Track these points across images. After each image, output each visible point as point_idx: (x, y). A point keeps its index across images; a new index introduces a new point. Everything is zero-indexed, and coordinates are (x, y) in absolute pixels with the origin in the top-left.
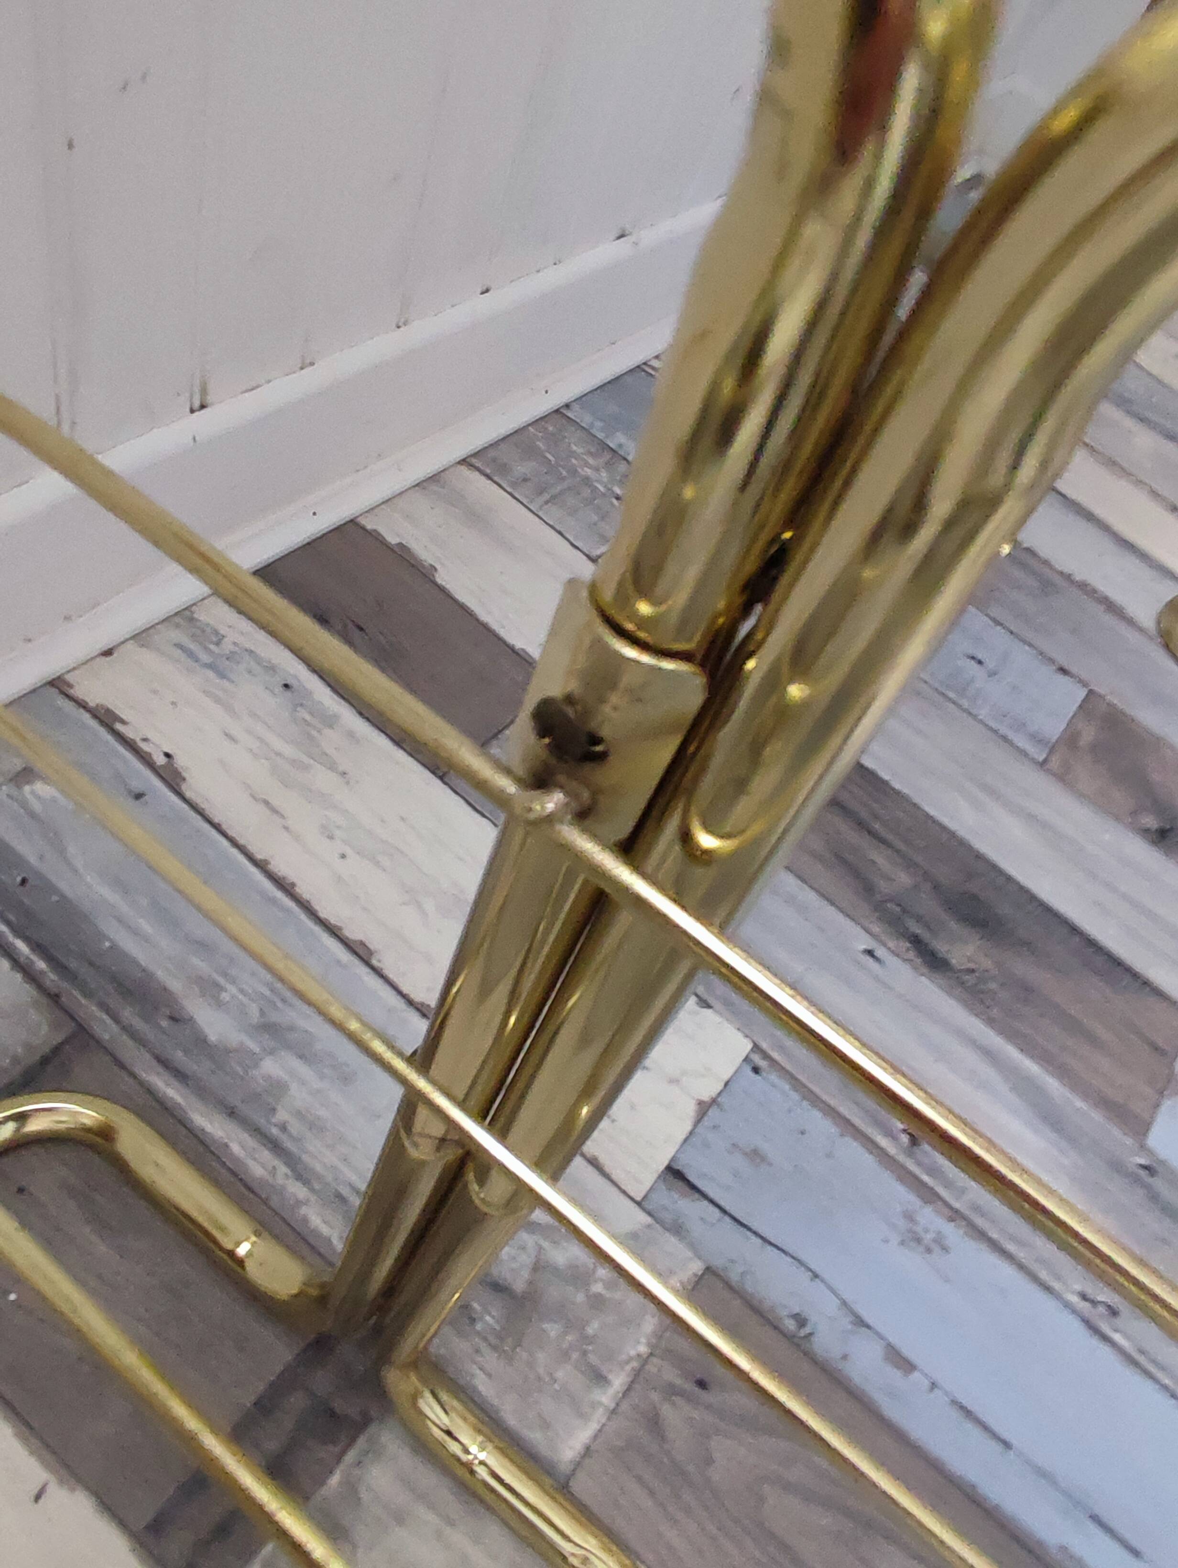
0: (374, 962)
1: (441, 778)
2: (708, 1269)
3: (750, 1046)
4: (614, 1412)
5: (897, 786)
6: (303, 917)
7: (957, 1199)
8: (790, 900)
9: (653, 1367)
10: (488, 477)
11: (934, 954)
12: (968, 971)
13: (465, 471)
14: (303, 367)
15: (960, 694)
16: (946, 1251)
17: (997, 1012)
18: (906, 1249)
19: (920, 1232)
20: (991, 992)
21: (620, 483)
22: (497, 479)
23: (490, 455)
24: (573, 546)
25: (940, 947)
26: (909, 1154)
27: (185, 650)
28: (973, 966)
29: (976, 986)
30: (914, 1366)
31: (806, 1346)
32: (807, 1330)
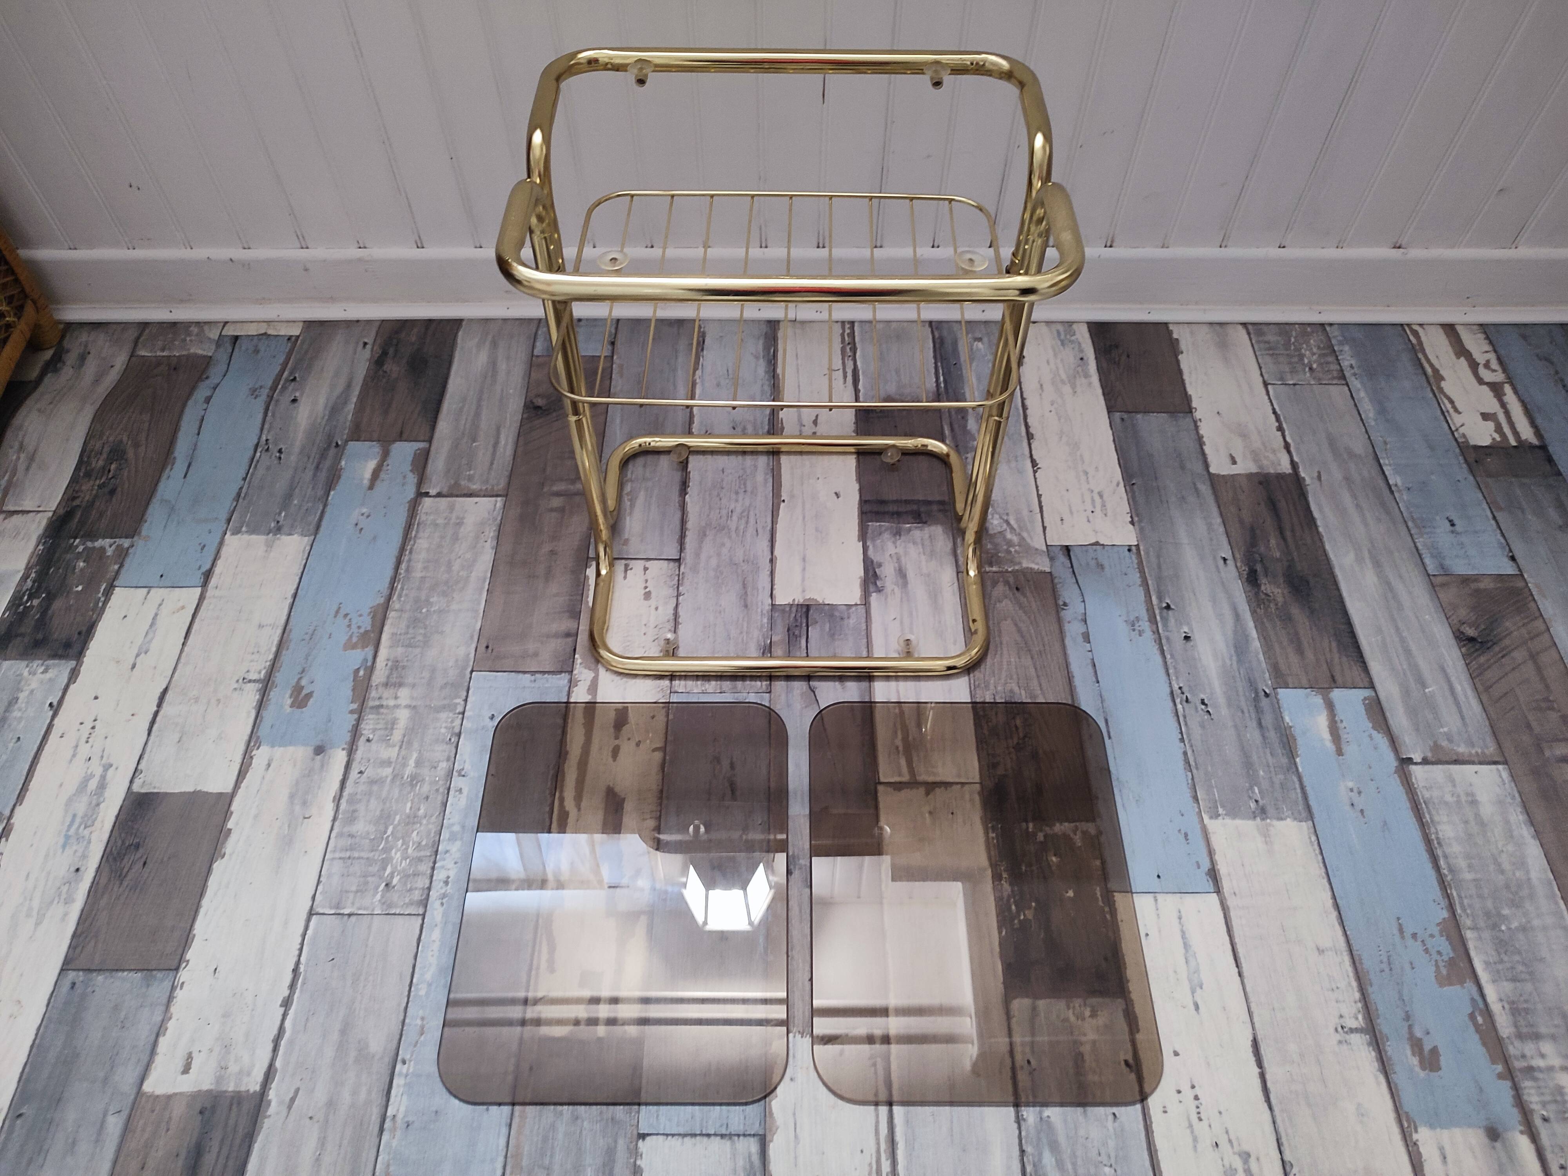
0: (1031, 441)
1: (1109, 412)
2: (1050, 573)
3: (1136, 543)
4: (987, 572)
5: (1321, 529)
6: (1022, 418)
7: (1164, 630)
8: (1210, 526)
9: (1008, 575)
10: (1249, 334)
11: (1256, 580)
12: (1267, 595)
13: (1240, 327)
14: (1162, 247)
15: (1417, 527)
16: (1140, 635)
17: (1261, 612)
18: (1125, 624)
19: (1137, 625)
20: (1269, 606)
21: (1320, 364)
22: (1252, 336)
23: (1260, 327)
24: (1262, 375)
25: (1263, 580)
26: (1161, 609)
27: (1058, 333)
28: (1271, 594)
29: (1263, 599)
30: (1090, 643)
31: (1060, 610)
32: (1065, 608)
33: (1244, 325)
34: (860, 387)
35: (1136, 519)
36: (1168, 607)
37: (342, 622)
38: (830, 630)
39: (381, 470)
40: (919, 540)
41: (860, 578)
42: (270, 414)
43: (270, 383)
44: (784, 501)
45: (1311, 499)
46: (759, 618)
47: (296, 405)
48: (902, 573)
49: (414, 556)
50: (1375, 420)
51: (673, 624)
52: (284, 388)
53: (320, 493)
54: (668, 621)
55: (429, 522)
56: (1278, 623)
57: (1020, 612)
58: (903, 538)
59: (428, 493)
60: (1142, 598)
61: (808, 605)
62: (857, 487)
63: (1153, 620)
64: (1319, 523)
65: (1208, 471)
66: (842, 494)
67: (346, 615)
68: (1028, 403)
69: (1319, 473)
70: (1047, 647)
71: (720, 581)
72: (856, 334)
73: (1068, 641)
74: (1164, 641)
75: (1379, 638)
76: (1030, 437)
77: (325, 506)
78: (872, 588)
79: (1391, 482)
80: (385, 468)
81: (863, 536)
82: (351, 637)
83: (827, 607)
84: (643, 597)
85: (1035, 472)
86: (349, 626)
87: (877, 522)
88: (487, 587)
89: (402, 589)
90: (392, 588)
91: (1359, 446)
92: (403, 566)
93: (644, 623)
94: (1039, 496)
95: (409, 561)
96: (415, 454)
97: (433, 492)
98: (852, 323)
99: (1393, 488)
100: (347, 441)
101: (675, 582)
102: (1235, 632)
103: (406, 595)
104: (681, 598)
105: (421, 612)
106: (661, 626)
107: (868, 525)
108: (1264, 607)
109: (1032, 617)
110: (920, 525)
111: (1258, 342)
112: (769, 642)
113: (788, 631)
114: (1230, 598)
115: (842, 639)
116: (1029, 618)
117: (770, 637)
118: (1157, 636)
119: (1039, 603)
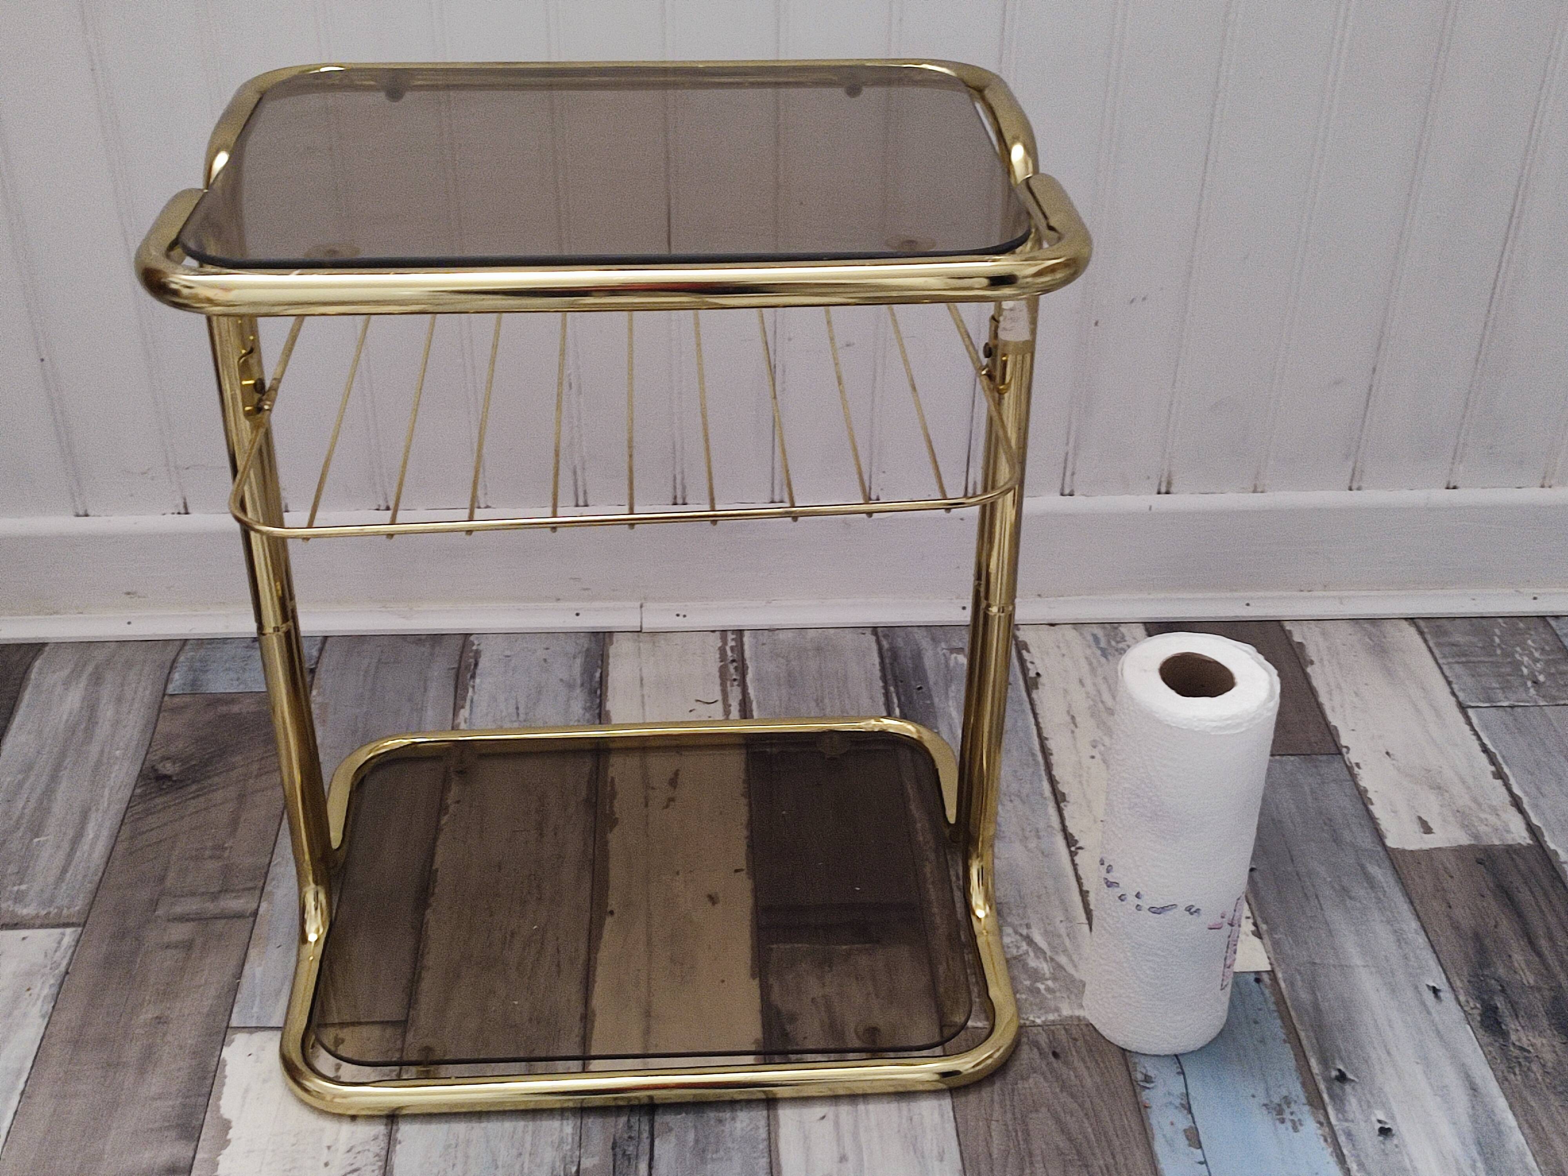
0: (1062, 805)
3: (1269, 968)
6: (1042, 768)
7: (1339, 1120)
9: (1035, 1030)
10: (1421, 633)
11: (1499, 1023)
12: (1522, 1049)
13: (1405, 624)
14: (1255, 491)
16: (1295, 1129)
17: (1517, 1079)
18: (1264, 1108)
19: (1287, 1111)
20: (1529, 1069)
21: (1550, 676)
22: (1428, 637)
23: (1439, 622)
24: (1453, 694)
25: (1511, 1024)
26: (1328, 1080)
27: (1096, 639)
28: (1530, 1048)
29: (1516, 1058)
30: (1201, 1147)
31: (1138, 1089)
32: (1148, 1085)
33: (1411, 620)
35: (1263, 927)
36: (1342, 1077)
38: (697, 1141)
40: (866, 973)
44: (612, 913)
56: (1552, 1097)
57: (1064, 1097)
58: (836, 969)
60: (1292, 1063)
63: (1316, 1102)
65: (1384, 845)
66: (721, 898)
68: (1051, 744)
70: (1120, 1159)
72: (746, 647)
73: (1159, 1147)
74: (1342, 1139)
76: (1059, 798)
81: (761, 968)
85: (1073, 854)
87: (787, 943)
88: (21, 1086)
94: (1084, 894)
98: (740, 633)
102: (1474, 1119)
106: (360, 1149)
107: (772, 949)
108: (1520, 1070)
109: (1088, 1105)
110: (867, 946)
111: (1438, 645)
112: (574, 1169)
113: (613, 1148)
114: (1455, 1057)
115: (721, 1159)
116: (1081, 1106)
117: (576, 1160)
118: (1327, 1129)
119: (1098, 1079)
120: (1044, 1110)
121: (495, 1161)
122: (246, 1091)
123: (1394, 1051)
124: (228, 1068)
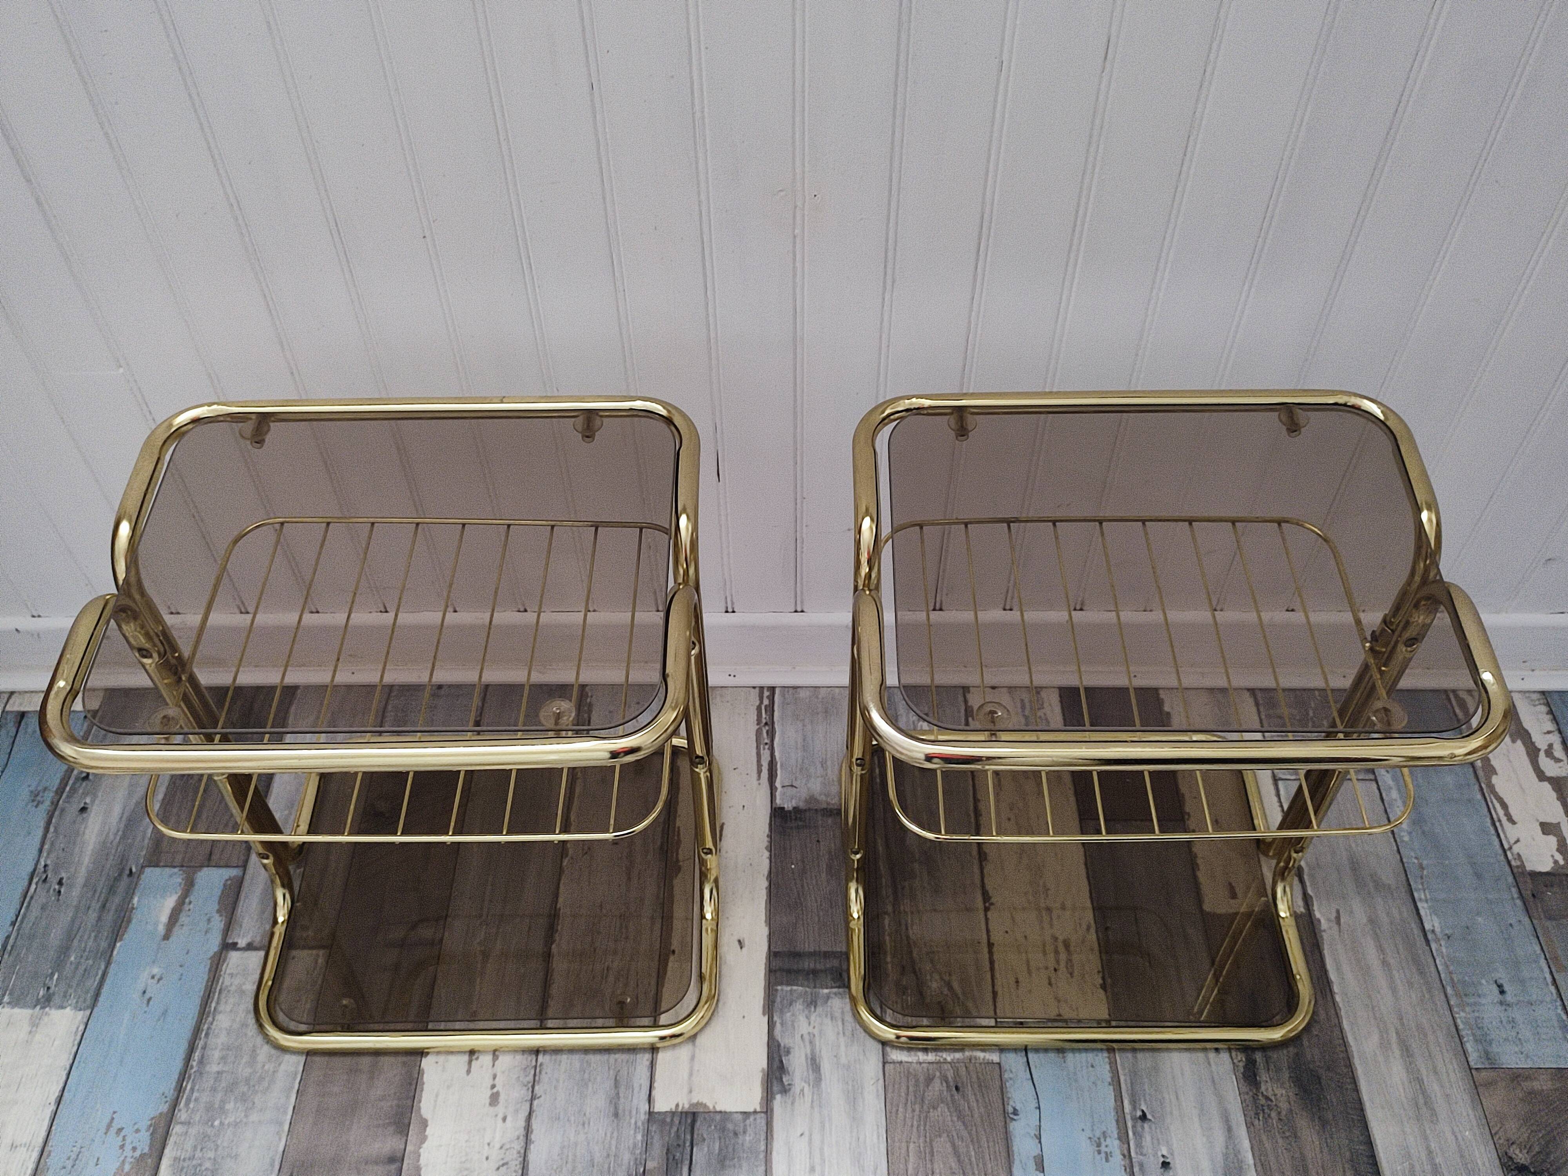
0: (984, 863)
1: (1081, 820)
2: (999, 1064)
3: (1107, 1019)
4: (920, 1063)
5: (1338, 998)
7: (1137, 1153)
9: (946, 1066)
10: (1257, 704)
11: (1255, 1075)
12: (1267, 1098)
13: (1247, 694)
14: (1143, 611)
15: (1457, 995)
16: (1107, 1160)
17: (1259, 1124)
18: (1088, 1141)
19: (1103, 1144)
20: (1269, 1116)
22: (1262, 709)
23: (1271, 693)
25: (1263, 1076)
26: (1134, 1119)
27: (1023, 702)
28: (1273, 1098)
29: (1262, 1106)
30: (1043, 1172)
31: (1008, 1120)
32: (1015, 1117)
33: (1252, 691)
34: (778, 784)
35: (1109, 981)
36: (1144, 1117)
37: (114, 1140)
38: (720, 1150)
39: (181, 911)
40: (838, 1014)
41: (763, 1069)
42: (52, 829)
43: (56, 782)
44: (673, 952)
45: (1326, 952)
46: (632, 1132)
47: (85, 815)
48: (814, 1064)
49: (212, 1041)
50: (1410, 833)
51: (523, 1144)
52: (73, 790)
53: (104, 944)
54: (518, 1138)
55: (233, 988)
56: (1280, 1141)
57: (959, 1125)
58: (820, 1009)
59: (236, 944)
60: (1112, 1103)
61: (694, 1114)
62: (765, 931)
63: (1123, 1137)
64: (1336, 988)
65: (1201, 909)
66: (746, 943)
67: (120, 1130)
69: (1338, 912)
71: (586, 1076)
72: (776, 707)
73: (1016, 1169)
74: (1136, 1170)
75: (1406, 1164)
77: (108, 964)
78: (776, 1088)
79: (1427, 927)
80: (186, 907)
81: (770, 1007)
82: (123, 1162)
83: (718, 1117)
84: (488, 1101)
85: (986, 909)
86: (122, 1147)
87: (788, 984)
89: (192, 1089)
90: (180, 1089)
91: (1389, 875)
92: (197, 1055)
93: (487, 1140)
94: (990, 945)
95: (204, 1048)
96: (225, 885)
97: (242, 943)
98: (772, 689)
99: (1430, 936)
100: (143, 867)
101: (530, 1078)
102: (1226, 1156)
103: (196, 1100)
104: (535, 1103)
105: (212, 1126)
106: (508, 1146)
107: (777, 990)
108: (1263, 1117)
109: (974, 1132)
110: (841, 990)
111: (1269, 716)
112: (642, 1170)
113: (667, 1154)
114: (1221, 1100)
115: (734, 1166)
116: (970, 1134)
117: (643, 1162)
118: (1128, 1161)
119: (982, 1110)
120: (945, 1135)
121: (592, 1160)
122: (437, 1096)
123: (1182, 1098)
124: (425, 1076)
